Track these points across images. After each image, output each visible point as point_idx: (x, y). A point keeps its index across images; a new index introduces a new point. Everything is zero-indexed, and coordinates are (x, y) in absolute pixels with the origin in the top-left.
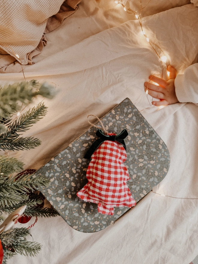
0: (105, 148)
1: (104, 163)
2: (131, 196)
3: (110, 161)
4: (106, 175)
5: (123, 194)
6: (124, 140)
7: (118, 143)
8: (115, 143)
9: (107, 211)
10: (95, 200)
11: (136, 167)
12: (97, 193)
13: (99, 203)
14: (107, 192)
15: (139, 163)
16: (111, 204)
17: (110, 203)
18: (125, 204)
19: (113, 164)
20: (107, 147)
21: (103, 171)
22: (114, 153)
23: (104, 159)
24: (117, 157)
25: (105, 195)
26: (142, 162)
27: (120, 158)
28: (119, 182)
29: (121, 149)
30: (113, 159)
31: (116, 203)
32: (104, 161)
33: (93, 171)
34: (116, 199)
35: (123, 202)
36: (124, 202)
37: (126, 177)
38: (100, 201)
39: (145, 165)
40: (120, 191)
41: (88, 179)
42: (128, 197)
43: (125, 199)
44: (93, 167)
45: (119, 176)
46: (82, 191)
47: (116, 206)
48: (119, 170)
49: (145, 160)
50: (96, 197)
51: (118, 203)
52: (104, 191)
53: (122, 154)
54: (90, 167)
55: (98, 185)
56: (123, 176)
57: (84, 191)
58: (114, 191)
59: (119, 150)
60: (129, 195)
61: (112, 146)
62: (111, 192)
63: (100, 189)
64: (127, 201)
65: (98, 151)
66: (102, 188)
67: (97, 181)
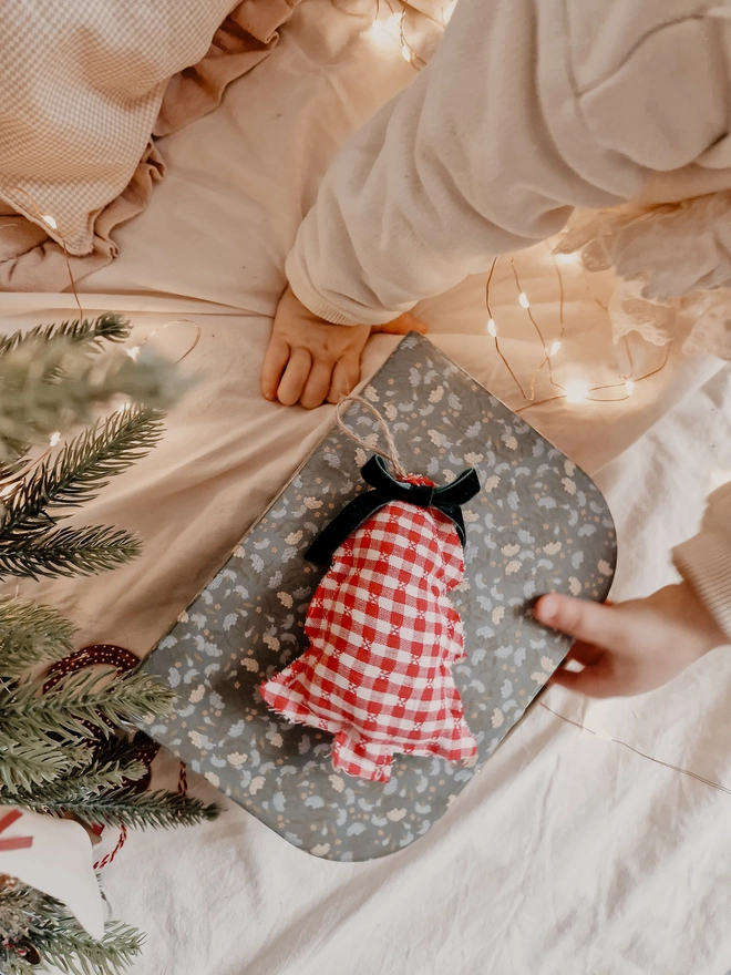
0: (392, 528)
1: (378, 581)
2: (462, 719)
3: (405, 576)
4: (383, 627)
5: (434, 706)
6: (462, 506)
7: (440, 518)
8: (427, 516)
9: (367, 766)
10: (328, 719)
11: (497, 581)
12: (338, 694)
13: (340, 734)
14: (377, 693)
16: (384, 742)
17: (383, 736)
18: (435, 749)
19: (412, 590)
20: (396, 525)
21: (372, 610)
22: (422, 550)
23: (381, 567)
24: (428, 566)
25: (370, 702)
26: (515, 557)
27: (440, 574)
28: (425, 661)
29: (449, 539)
30: (417, 571)
31: (405, 740)
32: (380, 575)
33: (334, 606)
34: (406, 725)
35: (429, 740)
36: (434, 740)
37: (454, 648)
38: (345, 726)
39: (527, 564)
40: (427, 695)
41: (311, 638)
42: (449, 723)
43: (440, 728)
44: (335, 595)
45: (428, 638)
46: (282, 679)
47: (400, 750)
48: (430, 617)
49: (524, 547)
50: (336, 709)
51: (410, 741)
52: (367, 686)
53: (447, 558)
54: (323, 594)
55: (347, 660)
56: (443, 640)
57: (289, 679)
58: (405, 692)
59: (441, 544)
60: (455, 713)
61: (417, 526)
62: (391, 693)
63: (355, 677)
64: (446, 735)
65: (360, 534)
66: (362, 675)
67: (347, 648)
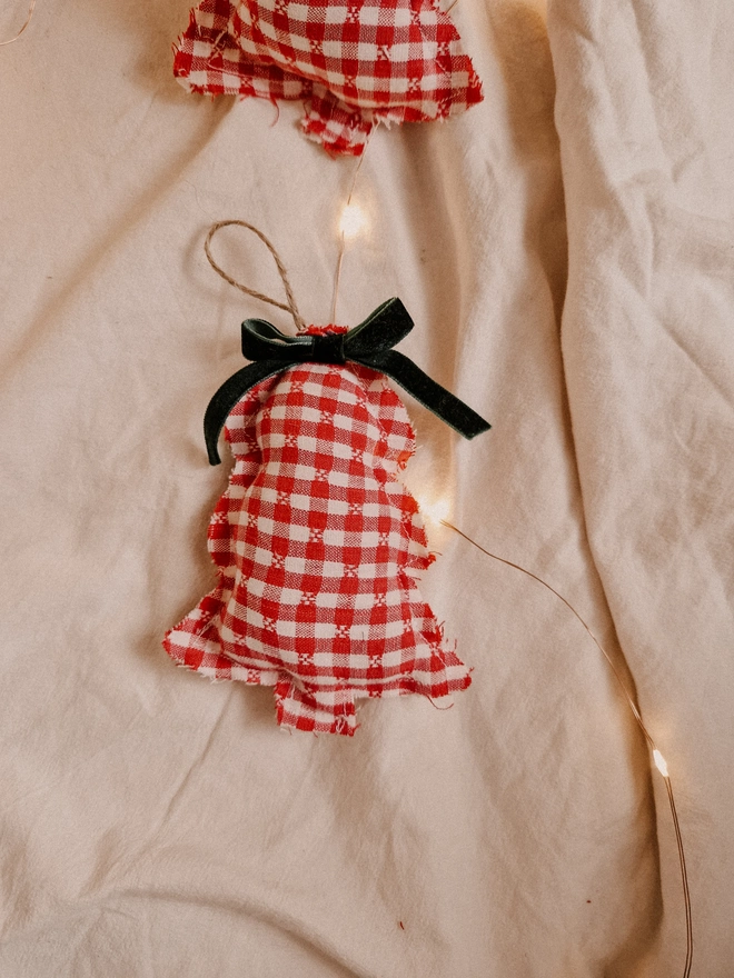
1: (288, 474)
2: (442, 643)
3: (324, 462)
4: (299, 533)
5: (392, 630)
7: (367, 375)
8: (345, 374)
10: (259, 669)
12: (253, 635)
13: (278, 685)
14: (304, 626)
16: (338, 688)
17: (333, 681)
18: (412, 686)
19: (338, 478)
20: (301, 394)
21: (283, 514)
22: (343, 422)
23: (290, 455)
24: (358, 441)
25: (297, 639)
27: (381, 449)
28: (367, 571)
29: (388, 399)
30: (341, 451)
31: (364, 682)
32: (289, 465)
33: (238, 519)
34: (359, 661)
35: (400, 676)
36: (406, 675)
38: (281, 675)
40: (379, 616)
41: (221, 568)
42: (423, 651)
43: (409, 658)
45: (368, 539)
46: (192, 627)
47: (364, 694)
48: (371, 510)
51: (373, 681)
52: (287, 618)
53: (387, 425)
54: (227, 505)
55: (256, 587)
56: (395, 540)
57: (200, 624)
58: (344, 617)
59: (374, 410)
60: (429, 636)
62: (324, 621)
63: (270, 609)
64: (422, 666)
66: (277, 605)
67: (255, 571)
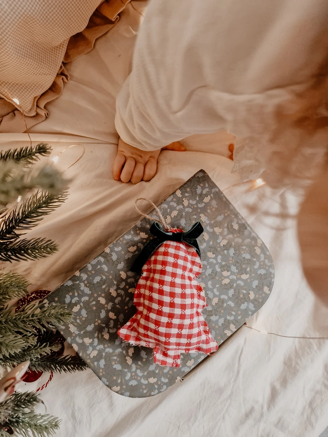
0: (166, 254)
1: (162, 279)
2: (210, 334)
3: (174, 275)
4: (167, 299)
5: (195, 331)
6: (197, 239)
7: (188, 246)
8: (182, 246)
9: (170, 361)
10: (149, 342)
11: (217, 286)
12: (151, 331)
13: (155, 348)
14: (168, 329)
15: (223, 278)
16: (176, 349)
17: (174, 347)
18: (199, 349)
19: (178, 281)
20: (168, 252)
21: (161, 292)
22: (181, 262)
23: (163, 272)
24: (184, 268)
25: (165, 333)
26: (227, 277)
27: (191, 271)
28: (188, 312)
29: (193, 255)
30: (179, 271)
31: (184, 347)
32: (163, 276)
33: (145, 292)
34: (184, 341)
35: (196, 346)
36: (198, 345)
37: (201, 303)
38: (157, 344)
39: (232, 281)
40: (191, 326)
41: (137, 307)
42: (204, 337)
43: (199, 340)
44: (145, 287)
45: (188, 301)
46: (127, 327)
47: (184, 352)
48: (188, 291)
49: (233, 273)
50: (151, 338)
51: (187, 347)
52: (163, 326)
53: (193, 263)
54: (139, 287)
55: (153, 316)
56: (196, 301)
57: (130, 326)
58: (181, 327)
59: (189, 257)
60: (206, 332)
61: (177, 251)
62: (175, 328)
63: (157, 323)
64: (203, 342)
65: (153, 258)
66: (160, 322)
67: (152, 311)
